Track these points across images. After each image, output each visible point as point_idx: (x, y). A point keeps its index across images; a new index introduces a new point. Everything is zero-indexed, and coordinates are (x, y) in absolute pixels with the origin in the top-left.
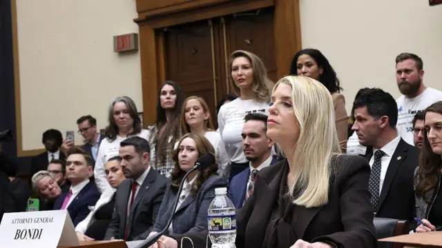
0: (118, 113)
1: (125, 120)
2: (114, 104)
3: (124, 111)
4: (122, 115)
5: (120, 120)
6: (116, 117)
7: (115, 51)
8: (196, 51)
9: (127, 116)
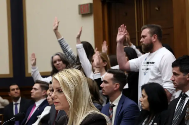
0: (55, 62)
1: (60, 65)
2: (52, 58)
3: (59, 60)
4: (58, 63)
5: (57, 66)
6: (55, 64)
7: (79, 14)
8: (126, 14)
9: (61, 62)
